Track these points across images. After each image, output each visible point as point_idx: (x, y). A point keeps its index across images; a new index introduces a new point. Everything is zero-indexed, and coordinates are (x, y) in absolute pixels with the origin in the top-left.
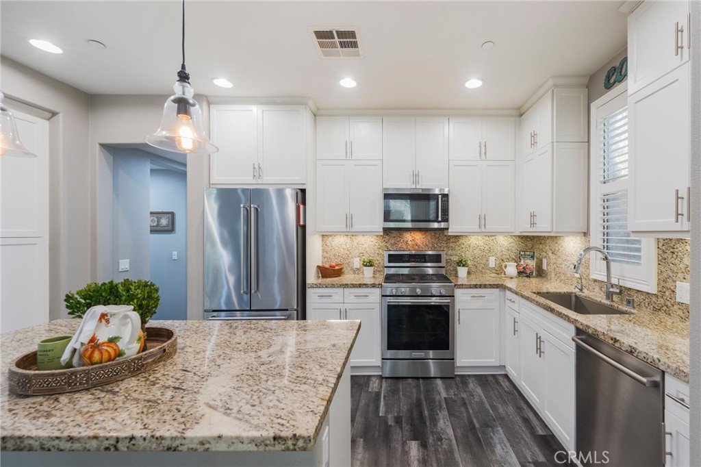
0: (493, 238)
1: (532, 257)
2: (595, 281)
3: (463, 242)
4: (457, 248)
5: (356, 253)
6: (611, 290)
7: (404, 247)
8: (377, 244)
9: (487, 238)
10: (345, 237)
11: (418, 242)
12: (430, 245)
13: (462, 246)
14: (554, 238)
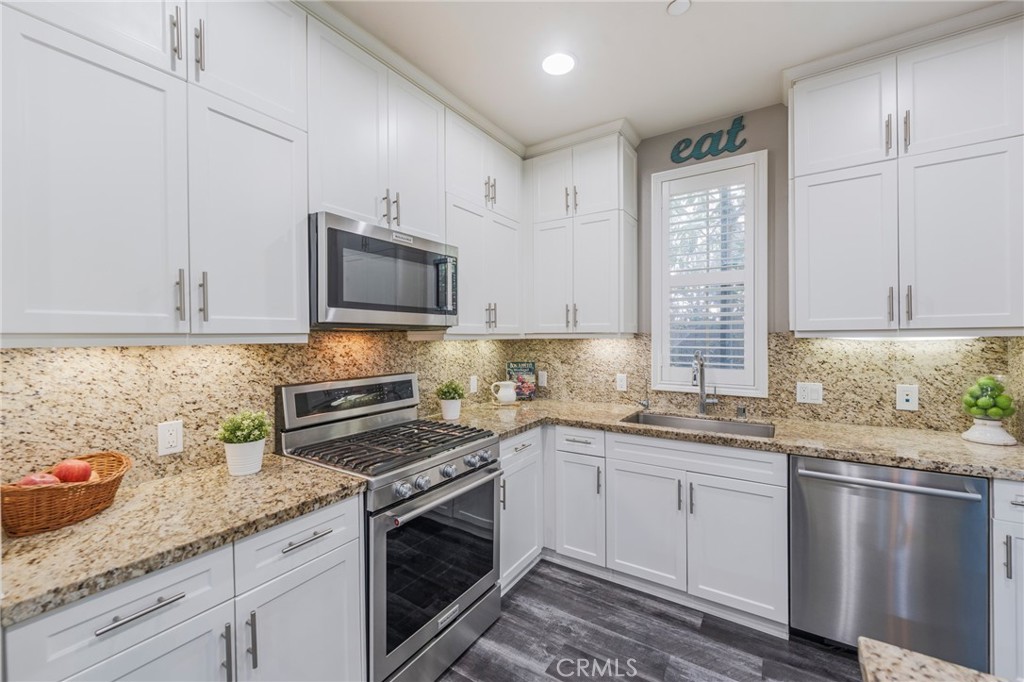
0: (474, 344)
1: (530, 370)
2: (658, 392)
3: (436, 352)
4: (428, 365)
5: (169, 403)
6: (708, 401)
7: (327, 371)
8: (247, 371)
9: (466, 345)
10: (116, 356)
11: (358, 356)
12: (382, 363)
13: (435, 360)
14: (569, 342)
